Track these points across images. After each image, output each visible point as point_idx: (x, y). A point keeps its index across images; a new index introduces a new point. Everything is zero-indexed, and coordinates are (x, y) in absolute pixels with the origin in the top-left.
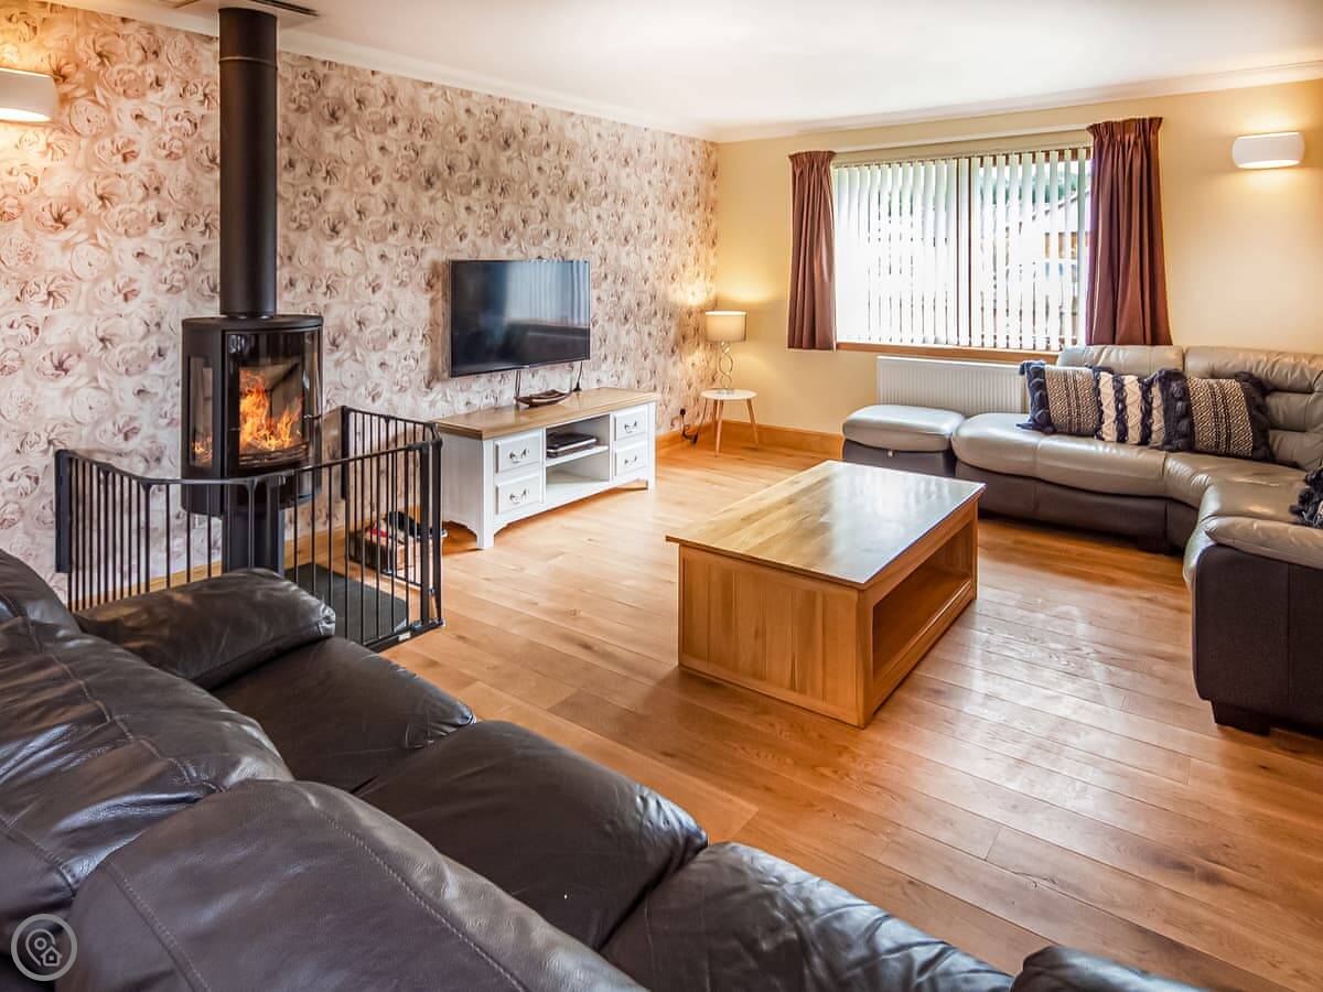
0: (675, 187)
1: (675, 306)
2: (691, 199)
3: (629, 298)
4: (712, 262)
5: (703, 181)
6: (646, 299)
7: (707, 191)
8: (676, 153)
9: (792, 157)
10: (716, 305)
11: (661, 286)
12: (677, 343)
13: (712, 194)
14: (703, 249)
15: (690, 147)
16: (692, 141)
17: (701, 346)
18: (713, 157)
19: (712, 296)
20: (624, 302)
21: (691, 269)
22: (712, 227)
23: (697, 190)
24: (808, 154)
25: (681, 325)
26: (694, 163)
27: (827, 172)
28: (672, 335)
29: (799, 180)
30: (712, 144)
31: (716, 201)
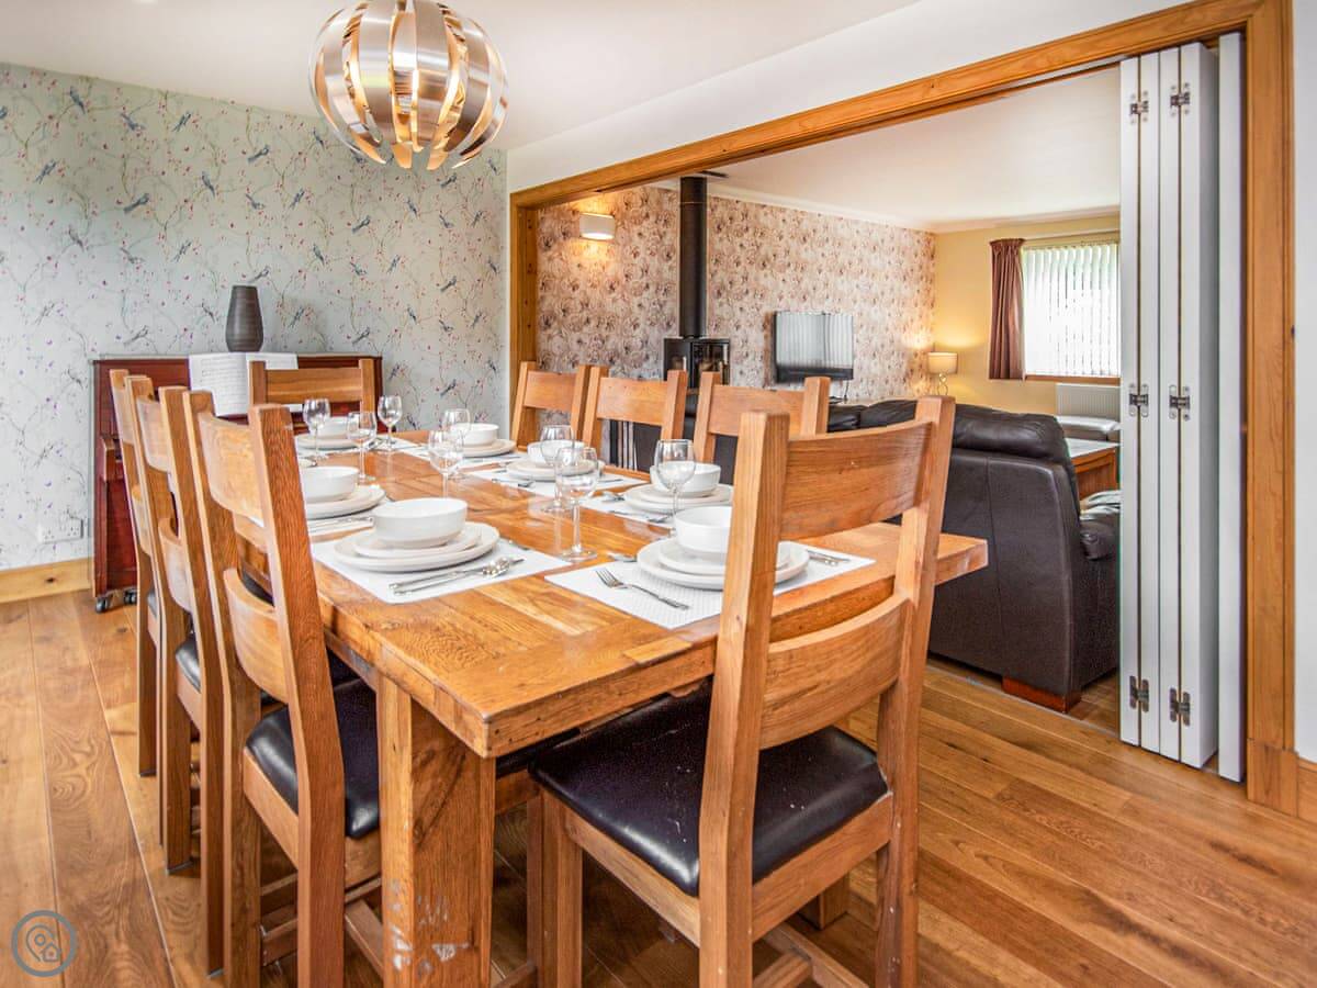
0: (906, 265)
1: (906, 349)
2: (918, 273)
3: (876, 341)
4: (931, 317)
5: (925, 260)
6: (887, 342)
7: (928, 268)
8: (906, 242)
9: (992, 243)
10: (933, 349)
11: (897, 335)
12: (907, 375)
13: (932, 270)
14: (925, 309)
15: (917, 237)
16: (918, 232)
17: (924, 378)
18: (932, 243)
19: (931, 343)
20: (873, 343)
21: (917, 323)
22: (931, 294)
23: (921, 267)
24: (1005, 241)
25: (910, 362)
26: (920, 249)
27: (1018, 253)
28: (904, 369)
29: (997, 260)
30: (932, 234)
31: (934, 275)
